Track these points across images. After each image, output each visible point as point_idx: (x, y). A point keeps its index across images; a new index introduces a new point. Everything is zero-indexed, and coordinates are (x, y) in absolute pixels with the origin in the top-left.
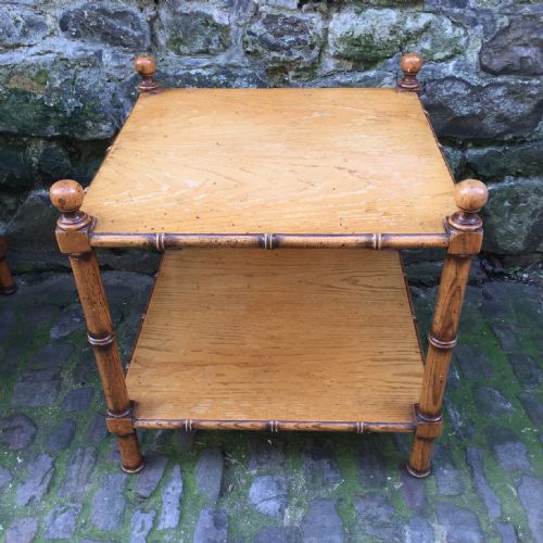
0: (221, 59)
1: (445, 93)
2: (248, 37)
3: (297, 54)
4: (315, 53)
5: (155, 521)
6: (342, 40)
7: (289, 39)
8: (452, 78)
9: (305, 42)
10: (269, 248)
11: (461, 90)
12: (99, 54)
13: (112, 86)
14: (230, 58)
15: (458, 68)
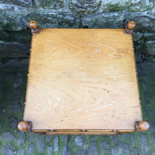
0: (60, 10)
1: (141, 21)
2: (70, 5)
3: (89, 9)
4: (96, 9)
5: (53, 150)
6: (107, 5)
7: (86, 5)
8: (145, 16)
9: (92, 6)
10: (84, 131)
11: (147, 20)
12: (13, 8)
13: (20, 17)
14: (63, 10)
15: (148, 13)
